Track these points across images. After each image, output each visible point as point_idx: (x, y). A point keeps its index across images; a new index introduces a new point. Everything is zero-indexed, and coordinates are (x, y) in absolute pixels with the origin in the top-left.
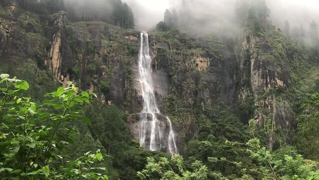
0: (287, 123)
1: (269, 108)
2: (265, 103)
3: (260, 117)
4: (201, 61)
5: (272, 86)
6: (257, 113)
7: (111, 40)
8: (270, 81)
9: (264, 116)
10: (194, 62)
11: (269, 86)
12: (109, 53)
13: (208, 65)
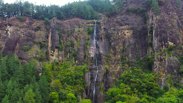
0: (175, 71)
1: (163, 61)
2: (161, 58)
3: (157, 67)
4: (127, 32)
5: (165, 47)
6: (156, 64)
7: (80, 28)
8: (164, 44)
9: (160, 66)
10: (124, 33)
11: (164, 47)
12: (78, 35)
13: (131, 34)
